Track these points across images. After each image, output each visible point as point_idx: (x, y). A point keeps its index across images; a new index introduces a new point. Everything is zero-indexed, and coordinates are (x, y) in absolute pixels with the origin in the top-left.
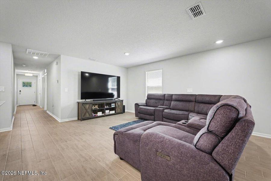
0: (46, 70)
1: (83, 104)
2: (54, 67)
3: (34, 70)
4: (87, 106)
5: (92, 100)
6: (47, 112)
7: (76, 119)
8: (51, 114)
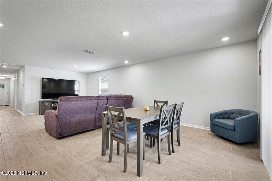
0: (16, 74)
1: (43, 102)
2: (21, 74)
3: (5, 74)
4: (47, 104)
5: (52, 99)
6: (17, 110)
7: (38, 113)
8: (19, 111)
